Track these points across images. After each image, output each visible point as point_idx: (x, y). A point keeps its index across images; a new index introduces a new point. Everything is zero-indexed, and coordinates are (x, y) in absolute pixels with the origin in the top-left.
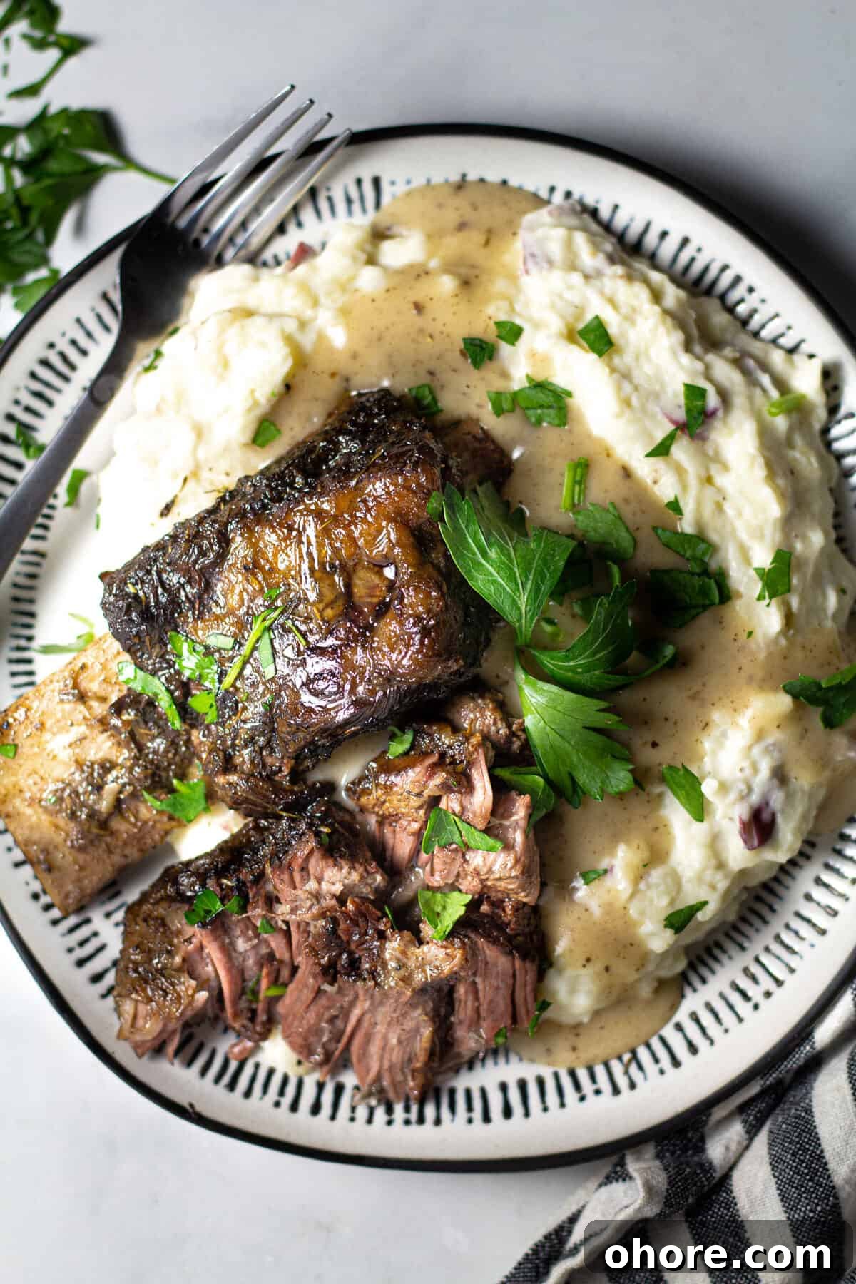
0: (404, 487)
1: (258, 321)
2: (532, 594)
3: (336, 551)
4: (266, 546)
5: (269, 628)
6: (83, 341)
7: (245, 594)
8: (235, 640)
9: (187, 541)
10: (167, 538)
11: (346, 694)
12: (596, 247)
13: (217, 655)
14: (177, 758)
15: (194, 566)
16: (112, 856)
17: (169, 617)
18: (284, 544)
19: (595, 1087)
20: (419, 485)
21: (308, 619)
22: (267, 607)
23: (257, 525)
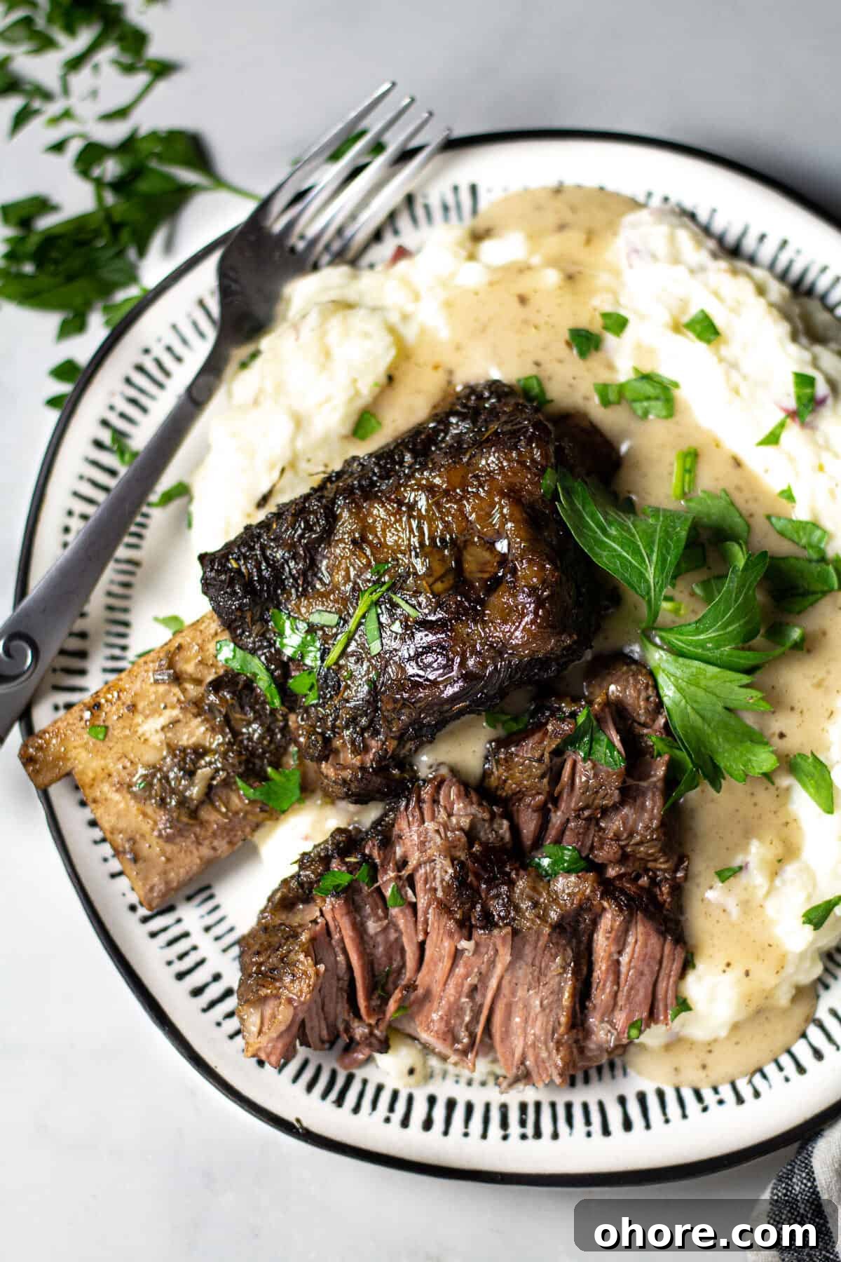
0: (518, 462)
1: (360, 313)
2: (659, 566)
3: (447, 525)
4: (375, 521)
5: (377, 603)
6: (179, 348)
7: (351, 569)
8: (340, 618)
9: (293, 515)
10: (269, 516)
11: (455, 668)
12: (699, 244)
13: (320, 633)
14: (272, 747)
15: (299, 541)
16: (200, 848)
17: (272, 592)
18: (393, 519)
19: (718, 1097)
20: (533, 460)
21: (417, 593)
22: (375, 583)
23: (365, 501)
